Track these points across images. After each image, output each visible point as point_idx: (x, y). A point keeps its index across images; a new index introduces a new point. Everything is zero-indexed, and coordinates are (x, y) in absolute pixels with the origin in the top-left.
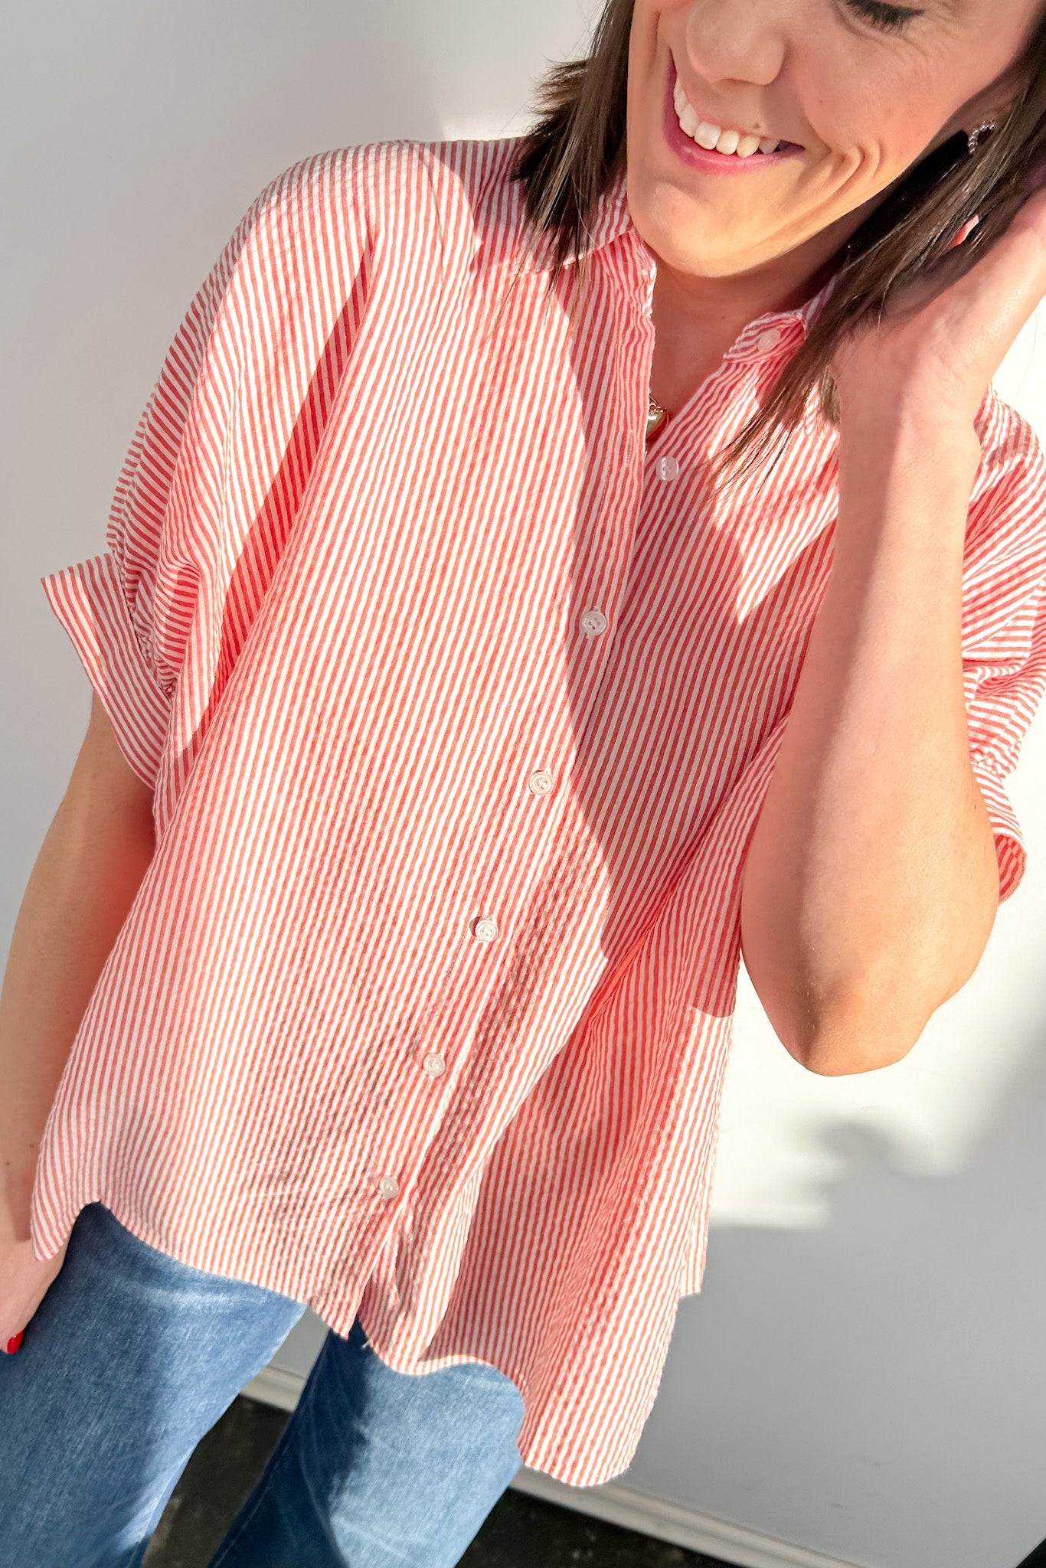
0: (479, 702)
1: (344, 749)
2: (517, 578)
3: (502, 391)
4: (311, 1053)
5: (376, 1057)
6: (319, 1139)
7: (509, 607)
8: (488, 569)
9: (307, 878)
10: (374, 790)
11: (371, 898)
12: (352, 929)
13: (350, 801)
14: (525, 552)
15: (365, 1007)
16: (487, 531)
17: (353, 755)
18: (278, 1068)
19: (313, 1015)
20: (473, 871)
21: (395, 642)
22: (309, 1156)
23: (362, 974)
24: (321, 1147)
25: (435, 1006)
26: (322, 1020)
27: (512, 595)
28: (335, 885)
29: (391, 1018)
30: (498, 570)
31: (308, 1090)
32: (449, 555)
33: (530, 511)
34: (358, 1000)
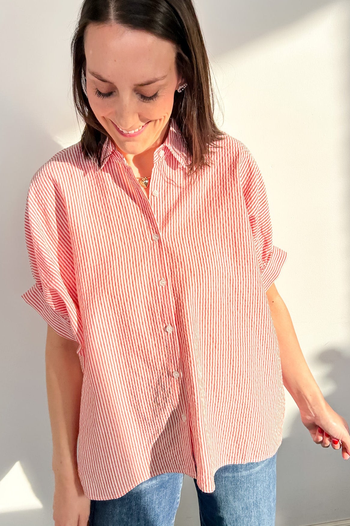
0: (137, 270)
1: (109, 300)
2: (132, 236)
3: (105, 197)
4: (144, 390)
5: (161, 381)
6: (159, 414)
7: (133, 244)
8: (124, 238)
9: (118, 341)
10: (122, 306)
11: (136, 336)
12: (136, 348)
13: (118, 313)
14: (130, 230)
15: (151, 368)
16: (119, 229)
17: (112, 300)
18: (138, 401)
19: (140, 379)
20: (158, 315)
21: (109, 267)
22: (160, 421)
23: (145, 359)
24: (161, 416)
25: (168, 357)
26: (142, 379)
27: (133, 241)
28: (126, 338)
29: (159, 368)
30: (126, 237)
31: (149, 401)
32: (112, 240)
33: (127, 220)
34: (148, 367)
